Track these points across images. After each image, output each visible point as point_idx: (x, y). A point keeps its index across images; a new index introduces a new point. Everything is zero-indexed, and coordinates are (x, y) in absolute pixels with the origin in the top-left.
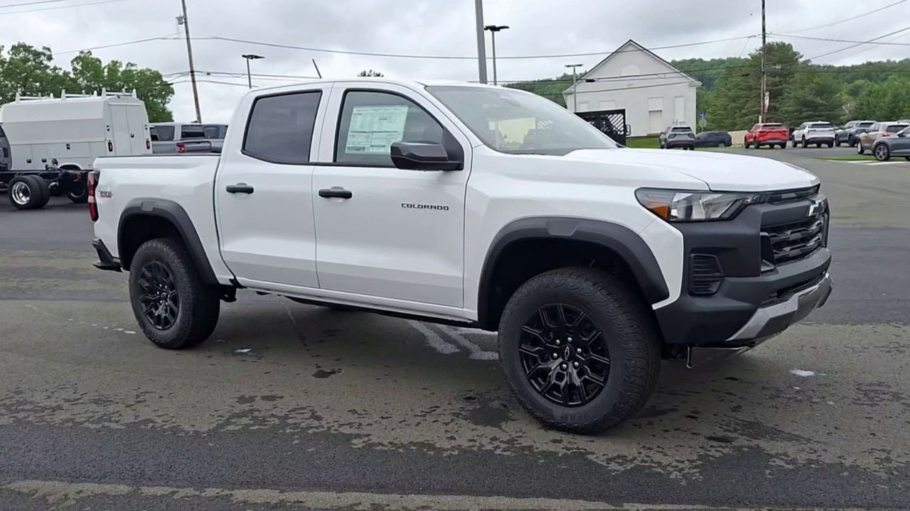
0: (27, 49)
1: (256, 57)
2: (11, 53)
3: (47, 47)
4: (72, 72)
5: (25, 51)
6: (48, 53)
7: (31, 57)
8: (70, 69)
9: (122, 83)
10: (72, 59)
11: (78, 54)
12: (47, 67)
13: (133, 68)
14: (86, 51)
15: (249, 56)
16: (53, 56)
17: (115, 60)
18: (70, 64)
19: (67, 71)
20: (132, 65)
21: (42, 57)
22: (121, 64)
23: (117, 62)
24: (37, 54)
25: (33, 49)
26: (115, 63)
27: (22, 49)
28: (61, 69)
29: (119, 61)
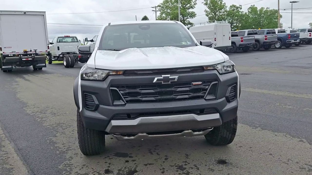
0: (234, 6)
1: (296, 2)
2: (230, 8)
3: (241, 5)
4: (248, 12)
5: (234, 7)
6: (241, 7)
7: (235, 9)
8: (247, 12)
9: (264, 15)
10: (248, 8)
11: (250, 6)
12: (240, 12)
13: (269, 9)
14: (253, 5)
15: (292, 2)
16: (242, 8)
17: (262, 7)
18: (247, 10)
19: (246, 12)
20: (268, 8)
21: (239, 9)
22: (264, 8)
23: (263, 8)
24: (237, 8)
25: (236, 6)
26: (262, 8)
27: (233, 6)
28: (244, 12)
29: (264, 7)
